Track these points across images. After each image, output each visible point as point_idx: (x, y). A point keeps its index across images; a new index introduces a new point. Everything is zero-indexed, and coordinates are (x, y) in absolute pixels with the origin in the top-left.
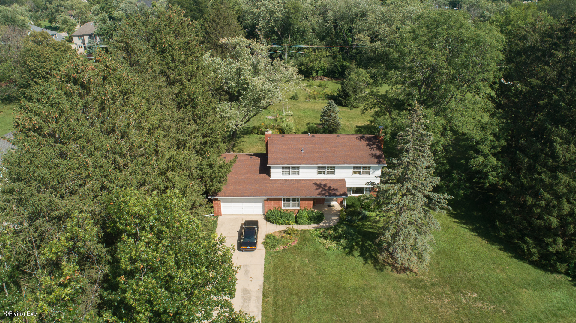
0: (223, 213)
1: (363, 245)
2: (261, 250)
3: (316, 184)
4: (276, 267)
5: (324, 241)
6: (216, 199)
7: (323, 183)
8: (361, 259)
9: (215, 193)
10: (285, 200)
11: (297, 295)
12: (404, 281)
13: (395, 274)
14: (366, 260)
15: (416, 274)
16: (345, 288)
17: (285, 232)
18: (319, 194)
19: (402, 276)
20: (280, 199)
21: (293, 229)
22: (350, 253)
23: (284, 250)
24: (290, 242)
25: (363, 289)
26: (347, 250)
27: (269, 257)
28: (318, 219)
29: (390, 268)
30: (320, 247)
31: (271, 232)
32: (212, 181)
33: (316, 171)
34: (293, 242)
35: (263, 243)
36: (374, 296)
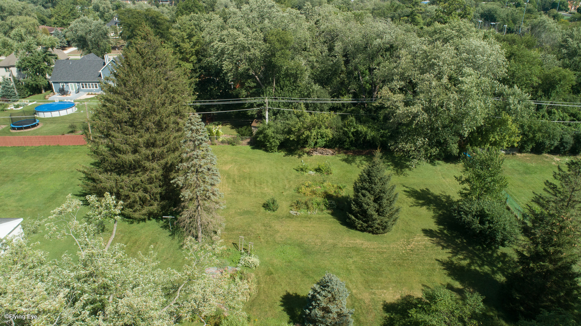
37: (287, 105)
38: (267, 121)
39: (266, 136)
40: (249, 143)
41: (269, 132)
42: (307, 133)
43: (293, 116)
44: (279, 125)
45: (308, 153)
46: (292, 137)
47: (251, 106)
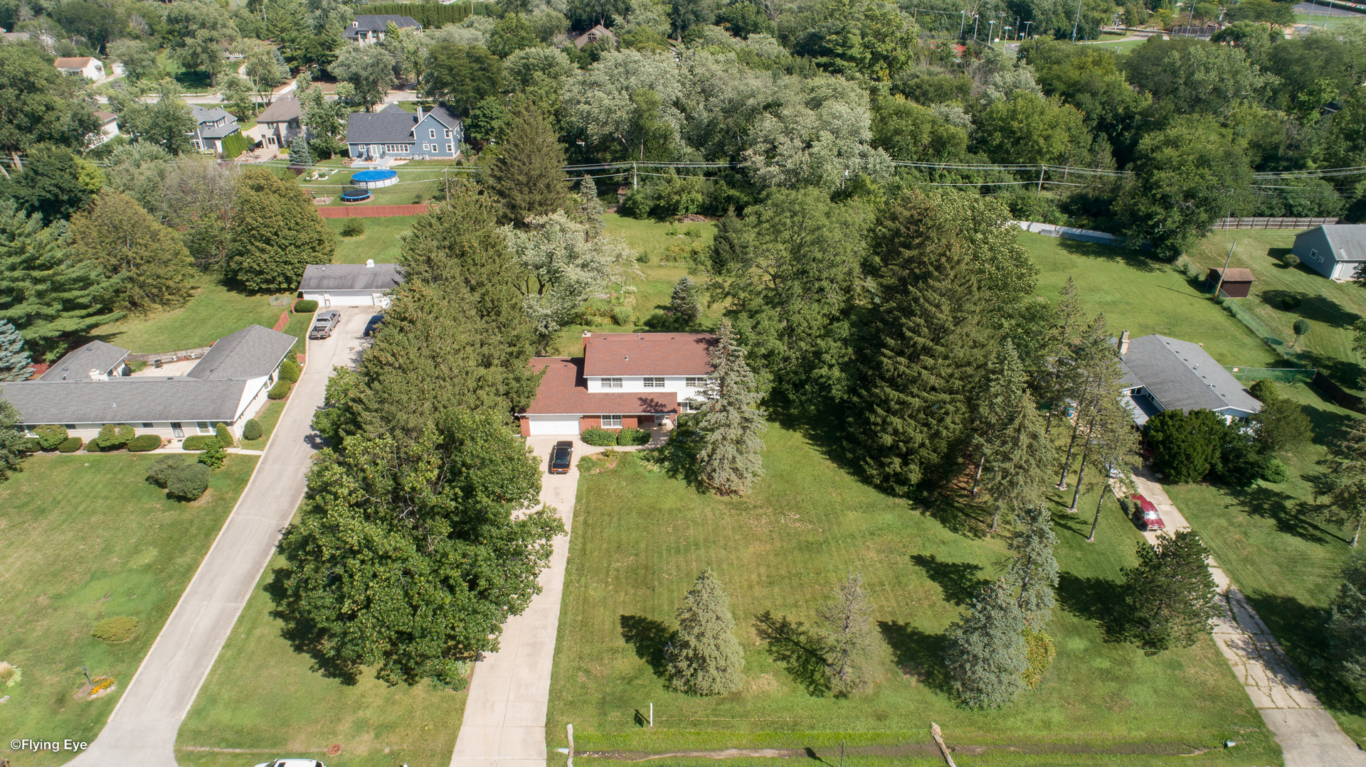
0: (532, 433)
1: (690, 468)
2: (574, 473)
3: (641, 399)
4: (589, 490)
5: (646, 463)
6: (524, 417)
7: (650, 398)
8: (684, 482)
9: (523, 410)
10: (605, 417)
11: (609, 515)
12: (726, 504)
13: (718, 497)
14: (689, 483)
15: (741, 497)
16: (660, 510)
17: (605, 454)
18: (644, 411)
19: (726, 498)
20: (599, 417)
21: (613, 452)
22: (673, 476)
23: (600, 473)
24: (608, 464)
25: (679, 510)
26: (671, 473)
27: (582, 479)
28: (642, 440)
29: (714, 491)
30: (641, 470)
31: (588, 454)
32: (519, 397)
33: (642, 382)
34: (611, 465)
35: (577, 466)
36: (689, 516)
37: (657, 170)
38: (635, 187)
39: (635, 202)
40: (616, 212)
41: (639, 197)
42: (677, 197)
43: (663, 182)
44: (648, 191)
45: (679, 220)
46: (662, 203)
47: (618, 171)
